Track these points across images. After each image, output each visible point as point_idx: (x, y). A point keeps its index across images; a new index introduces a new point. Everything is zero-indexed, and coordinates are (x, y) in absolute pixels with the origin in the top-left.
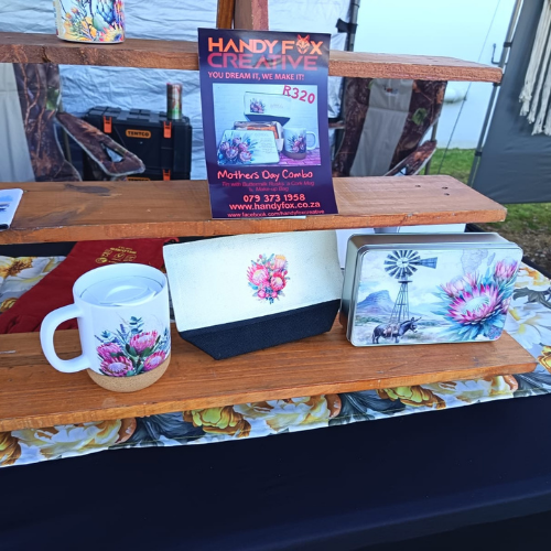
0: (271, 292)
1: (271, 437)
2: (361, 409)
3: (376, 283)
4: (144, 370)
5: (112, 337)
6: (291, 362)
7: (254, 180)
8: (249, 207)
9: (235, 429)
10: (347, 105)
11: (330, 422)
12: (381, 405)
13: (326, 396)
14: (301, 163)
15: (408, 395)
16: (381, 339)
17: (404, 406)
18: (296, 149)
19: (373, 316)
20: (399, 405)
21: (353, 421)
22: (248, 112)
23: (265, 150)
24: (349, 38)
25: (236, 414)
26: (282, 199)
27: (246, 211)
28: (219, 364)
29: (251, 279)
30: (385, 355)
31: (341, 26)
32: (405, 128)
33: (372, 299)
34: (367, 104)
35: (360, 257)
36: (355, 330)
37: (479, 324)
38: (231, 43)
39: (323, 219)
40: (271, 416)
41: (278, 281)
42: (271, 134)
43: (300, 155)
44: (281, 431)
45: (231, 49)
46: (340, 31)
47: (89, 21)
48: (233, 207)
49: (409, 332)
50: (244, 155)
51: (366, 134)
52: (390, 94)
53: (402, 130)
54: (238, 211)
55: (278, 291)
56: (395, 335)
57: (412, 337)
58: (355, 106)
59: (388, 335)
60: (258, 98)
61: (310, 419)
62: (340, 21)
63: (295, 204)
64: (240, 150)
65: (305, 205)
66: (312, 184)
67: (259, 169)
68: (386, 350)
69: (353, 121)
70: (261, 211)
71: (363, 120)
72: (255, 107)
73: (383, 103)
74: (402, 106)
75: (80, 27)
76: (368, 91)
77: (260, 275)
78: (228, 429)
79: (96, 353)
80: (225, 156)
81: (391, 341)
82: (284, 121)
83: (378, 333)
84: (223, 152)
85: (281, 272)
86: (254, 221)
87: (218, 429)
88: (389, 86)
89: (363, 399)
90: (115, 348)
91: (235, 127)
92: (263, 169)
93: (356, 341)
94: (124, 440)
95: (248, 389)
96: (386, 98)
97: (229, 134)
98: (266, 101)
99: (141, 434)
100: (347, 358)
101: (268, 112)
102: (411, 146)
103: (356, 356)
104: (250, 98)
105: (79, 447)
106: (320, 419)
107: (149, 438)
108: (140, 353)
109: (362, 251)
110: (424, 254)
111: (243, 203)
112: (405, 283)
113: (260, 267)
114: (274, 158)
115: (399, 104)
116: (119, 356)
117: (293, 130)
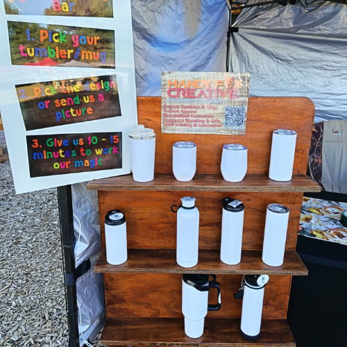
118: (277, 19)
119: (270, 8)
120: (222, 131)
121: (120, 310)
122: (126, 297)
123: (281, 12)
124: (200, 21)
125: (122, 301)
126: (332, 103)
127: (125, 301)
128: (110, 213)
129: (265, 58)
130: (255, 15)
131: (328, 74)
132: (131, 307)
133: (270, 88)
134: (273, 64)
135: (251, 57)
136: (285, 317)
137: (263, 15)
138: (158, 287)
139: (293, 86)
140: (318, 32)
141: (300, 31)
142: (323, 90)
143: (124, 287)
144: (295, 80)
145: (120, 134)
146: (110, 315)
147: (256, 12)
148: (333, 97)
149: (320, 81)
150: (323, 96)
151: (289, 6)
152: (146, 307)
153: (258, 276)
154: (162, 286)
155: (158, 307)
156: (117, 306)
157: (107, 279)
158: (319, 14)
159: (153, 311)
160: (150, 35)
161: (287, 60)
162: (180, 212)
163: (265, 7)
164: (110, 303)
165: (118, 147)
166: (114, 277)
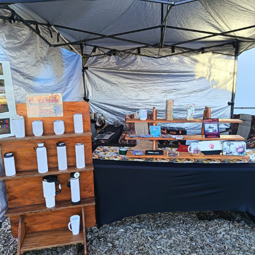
7: (210, 134)
9: (208, 162)
11: (220, 163)
19: (226, 151)
23: (211, 131)
24: (232, 107)
26: (213, 136)
29: (209, 146)
33: (225, 148)
34: (238, 124)
36: (224, 153)
37: (242, 153)
39: (218, 138)
43: (215, 131)
46: (229, 105)
49: (231, 153)
51: (238, 132)
53: (249, 131)
55: (213, 148)
56: (229, 154)
58: (235, 125)
62: (229, 102)
68: (228, 156)
69: (234, 129)
71: (237, 129)
73: (243, 124)
74: (249, 125)
80: (206, 132)
83: (227, 153)
88: (245, 120)
90: (195, 150)
97: (207, 129)
102: (252, 135)
108: (198, 151)
110: (232, 143)
111: (208, 136)
112: (230, 146)
118: (108, 63)
119: (103, 57)
120: (54, 115)
121: (15, 203)
122: (17, 196)
123: (109, 59)
124: (62, 66)
125: (16, 198)
126: (141, 104)
127: (17, 198)
128: (6, 154)
129: (104, 83)
130: (96, 61)
131: (137, 90)
132: (20, 200)
133: (109, 98)
134: (109, 86)
135: (97, 82)
136: (94, 196)
137: (100, 61)
138: (33, 188)
139: (121, 97)
140: (129, 69)
141: (120, 69)
142: (136, 98)
143: (16, 190)
144: (121, 93)
145: (9, 119)
146: (10, 206)
147: (96, 59)
148: (141, 101)
149: (134, 94)
150: (136, 101)
151: (112, 56)
152: (28, 200)
153: (74, 173)
154: (35, 188)
155: (34, 199)
156: (13, 201)
157: (7, 187)
158: (128, 60)
159: (31, 201)
160: (31, 77)
161: (115, 84)
162: (38, 149)
163: (100, 57)
164: (10, 200)
165: (8, 124)
166: (11, 186)
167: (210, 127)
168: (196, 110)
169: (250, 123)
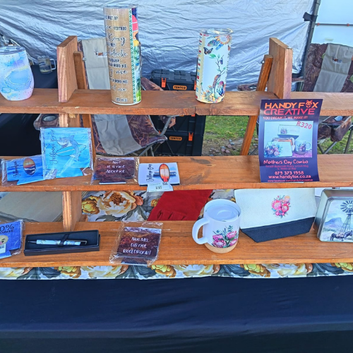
0: (282, 212)
1: (280, 279)
2: (322, 270)
3: (335, 214)
4: (230, 246)
5: (220, 233)
6: (290, 246)
7: (280, 164)
8: (277, 177)
9: (263, 273)
10: (307, 67)
11: (307, 275)
12: (331, 269)
13: (306, 264)
14: (302, 156)
15: (346, 266)
16: (335, 239)
17: (343, 271)
18: (301, 150)
19: (332, 228)
20: (341, 270)
21: (318, 275)
22: (280, 133)
23: (286, 150)
24: (311, 24)
25: (263, 267)
26: (293, 174)
27: (275, 179)
28: (257, 244)
29: (273, 206)
30: (336, 247)
31: (306, 17)
32: (345, 84)
33: (333, 221)
34: (320, 67)
35: (329, 202)
36: (322, 234)
38: (275, 104)
39: (312, 183)
40: (279, 269)
41: (285, 207)
42: (289, 143)
43: (303, 153)
44: (285, 276)
45: (275, 107)
46: (305, 20)
47: (213, 95)
48: (270, 177)
49: (349, 237)
50: (276, 153)
51: (318, 86)
52: (336, 62)
53: (342, 86)
54: (272, 179)
55: (285, 212)
56: (342, 238)
57: (350, 239)
58: (312, 68)
59: (339, 237)
60: (285, 128)
61: (298, 273)
62: (306, 13)
63: (299, 176)
64: (274, 151)
65: (304, 177)
66: (307, 166)
67: (282, 159)
68: (336, 244)
69: (310, 77)
70: (283, 179)
71: (317, 77)
72: (283, 131)
73: (331, 68)
74: (344, 71)
75: (209, 97)
76: (322, 60)
77: (277, 205)
78: (260, 273)
79: (212, 238)
80: (267, 154)
81: (340, 240)
82: (296, 137)
83: (333, 236)
84: (267, 151)
85: (287, 204)
86: (279, 184)
87: (255, 272)
88: (336, 58)
89: (323, 266)
90: (221, 237)
91: (273, 141)
92: (284, 159)
93: (322, 239)
94: (216, 272)
95: (272, 258)
96: (333, 65)
97: (270, 144)
98: (288, 128)
99: (222, 271)
100: (318, 246)
101: (289, 133)
103: (322, 246)
104: (281, 127)
105: (199, 273)
106: (302, 273)
107: (226, 273)
108: (229, 239)
109: (330, 199)
111: (275, 175)
112: (350, 215)
113: (277, 201)
114: (290, 154)
115: (341, 69)
116: (221, 240)
117: (300, 141)
167: (284, 136)
168: (233, 52)
169: (346, 67)
